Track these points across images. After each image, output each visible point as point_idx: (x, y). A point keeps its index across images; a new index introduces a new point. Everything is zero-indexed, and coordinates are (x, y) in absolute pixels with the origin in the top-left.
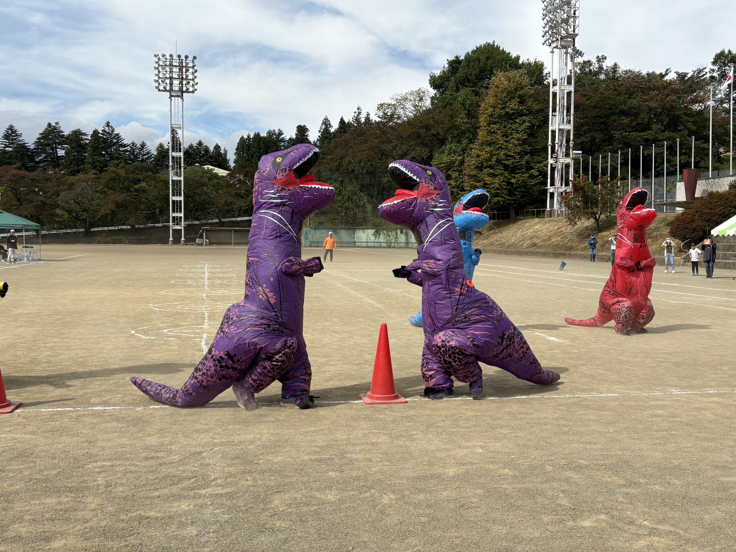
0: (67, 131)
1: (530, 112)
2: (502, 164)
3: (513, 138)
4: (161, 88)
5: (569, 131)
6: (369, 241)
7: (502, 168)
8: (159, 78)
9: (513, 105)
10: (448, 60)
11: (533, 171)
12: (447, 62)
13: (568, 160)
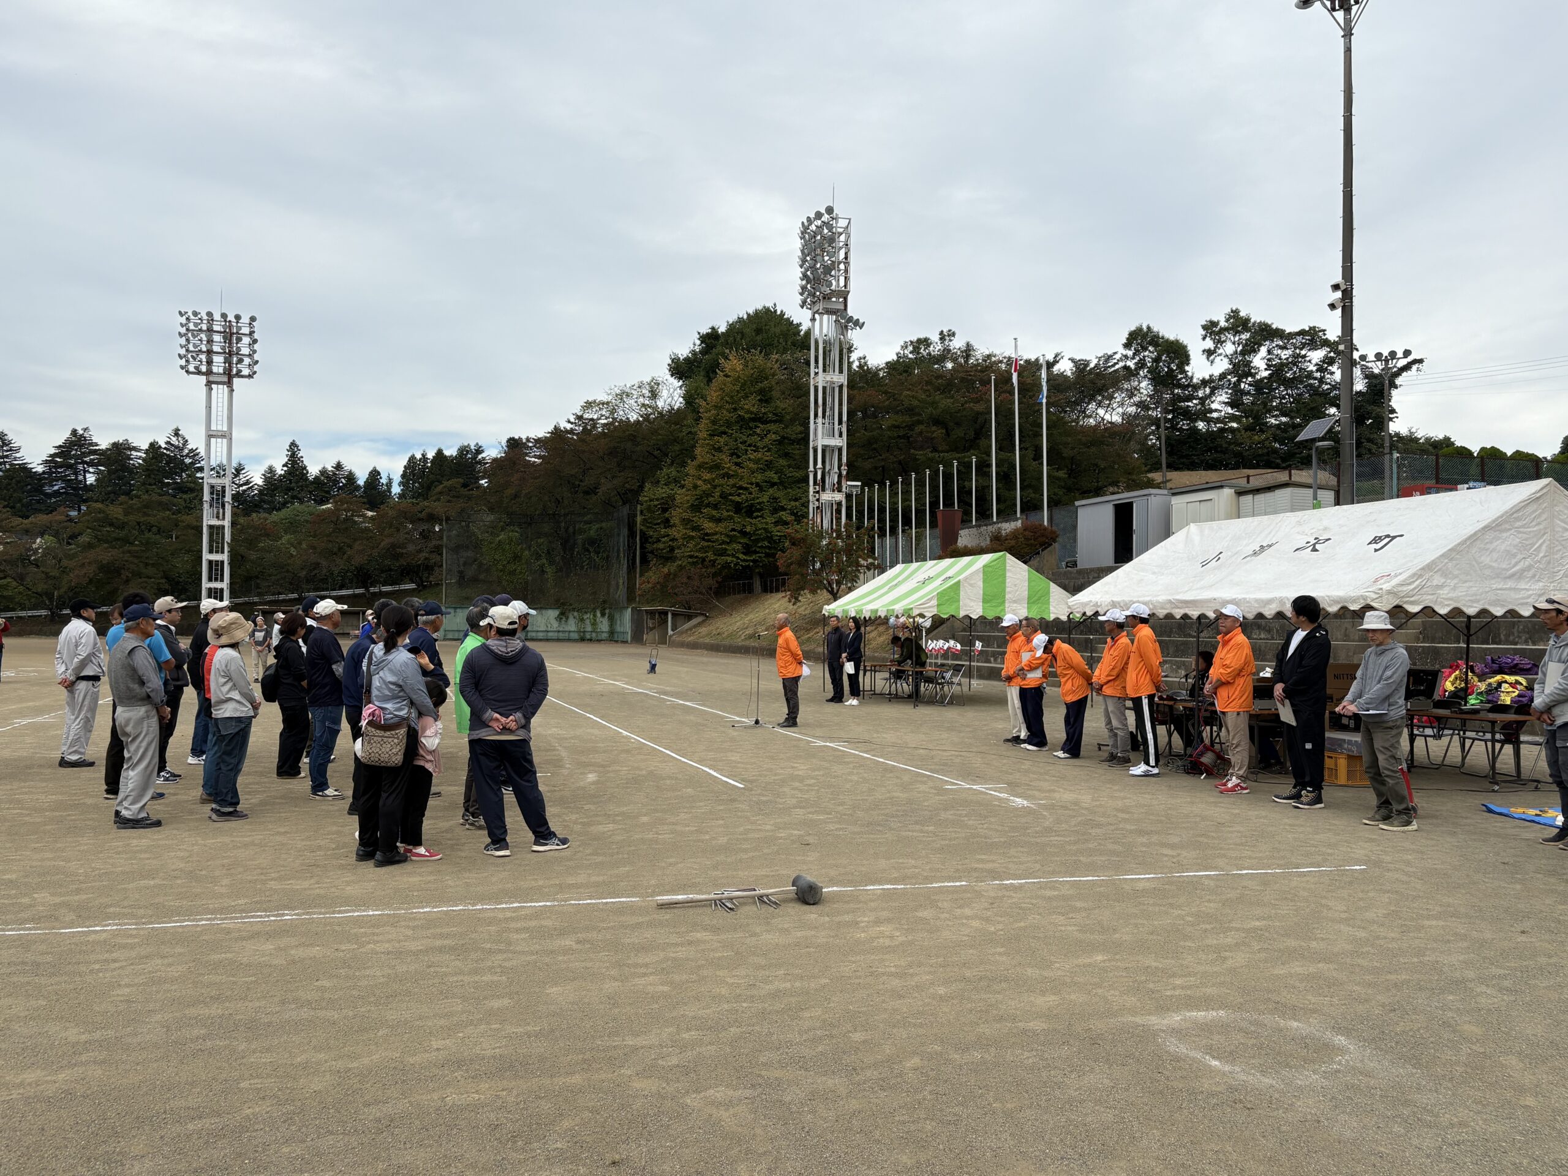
0: (103, 441)
1: (779, 419)
2: (731, 501)
3: (750, 459)
4: (191, 368)
5: (840, 450)
6: (549, 629)
7: (730, 508)
8: (187, 351)
9: (751, 405)
10: (699, 333)
11: (784, 513)
12: (698, 336)
13: (839, 497)
